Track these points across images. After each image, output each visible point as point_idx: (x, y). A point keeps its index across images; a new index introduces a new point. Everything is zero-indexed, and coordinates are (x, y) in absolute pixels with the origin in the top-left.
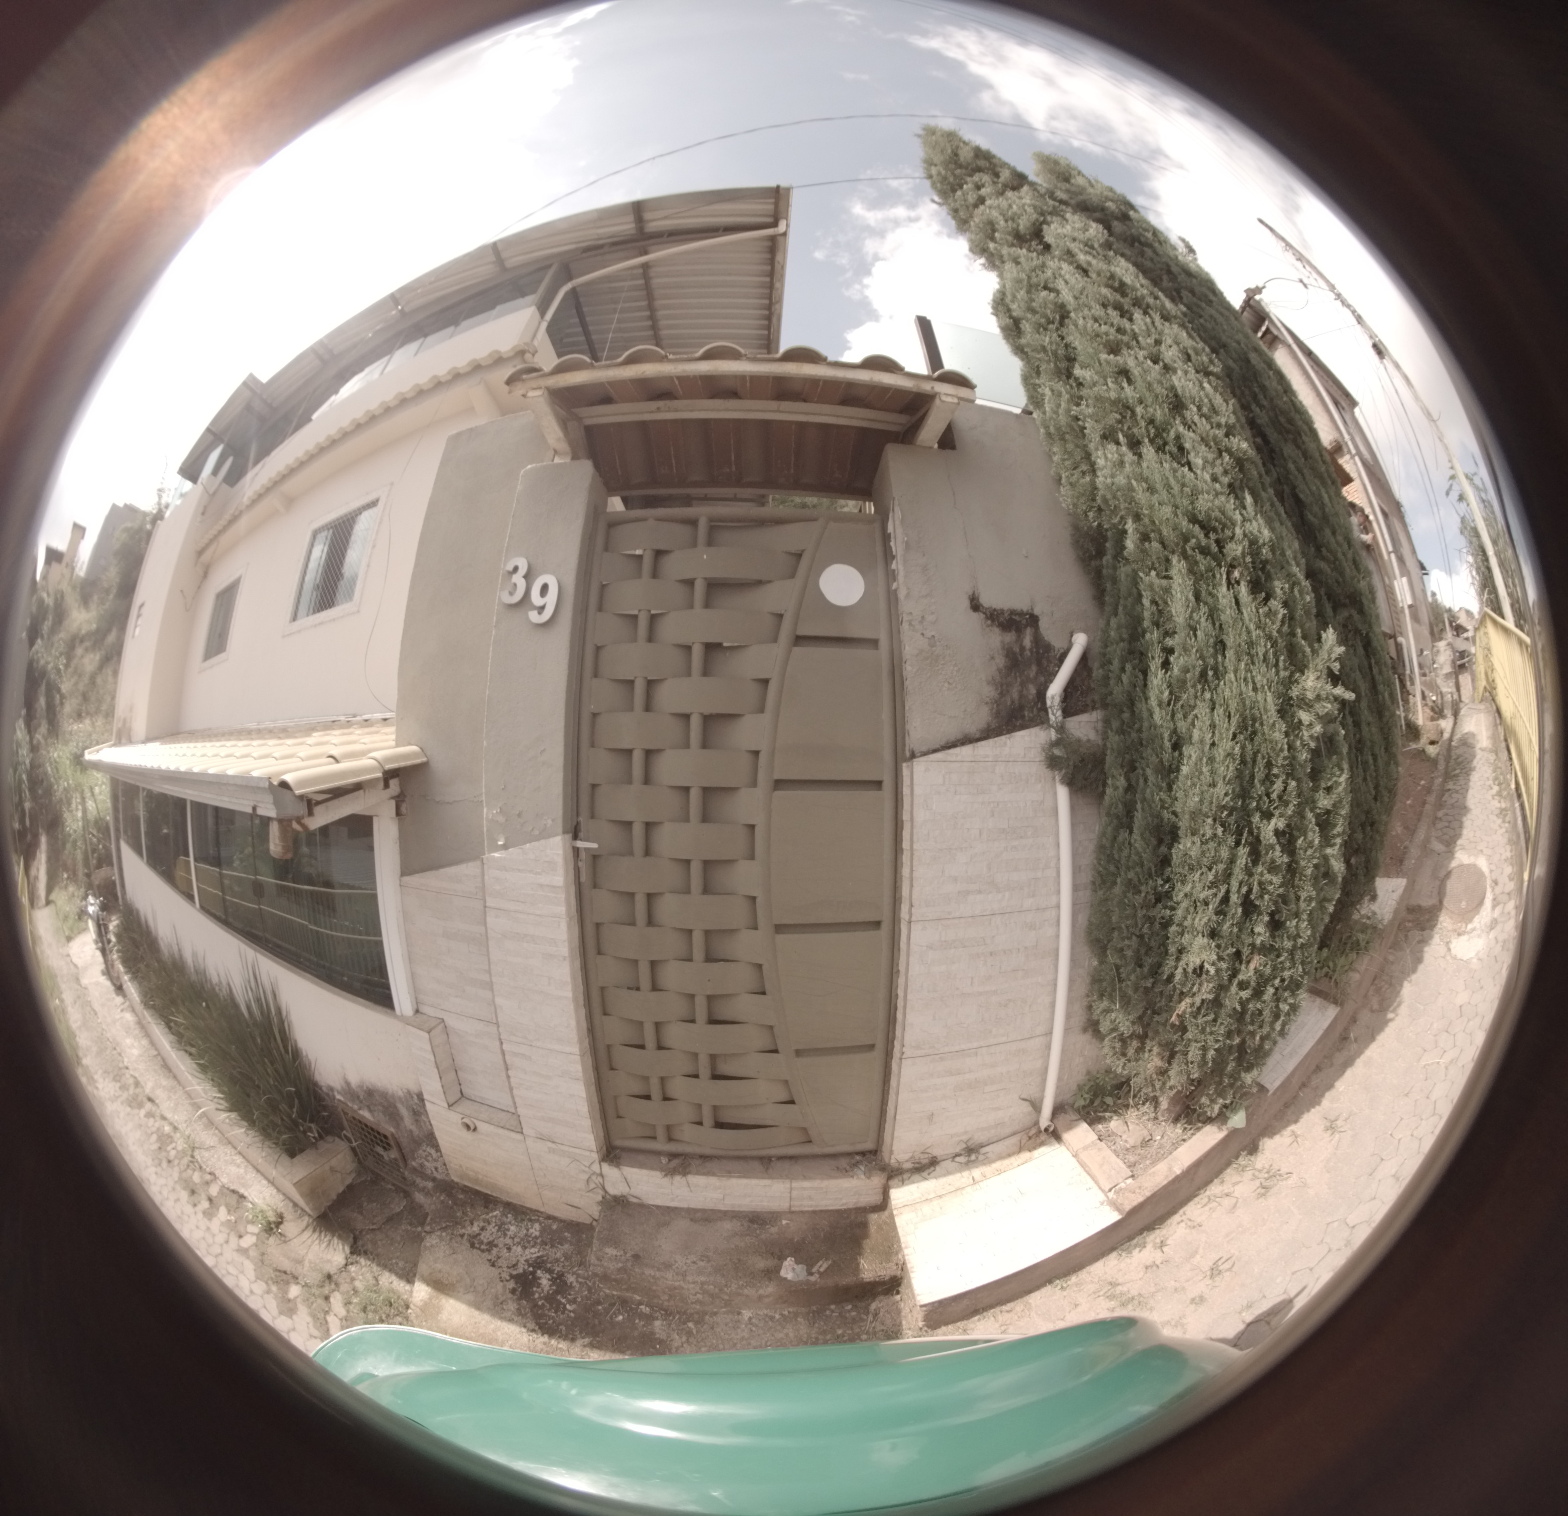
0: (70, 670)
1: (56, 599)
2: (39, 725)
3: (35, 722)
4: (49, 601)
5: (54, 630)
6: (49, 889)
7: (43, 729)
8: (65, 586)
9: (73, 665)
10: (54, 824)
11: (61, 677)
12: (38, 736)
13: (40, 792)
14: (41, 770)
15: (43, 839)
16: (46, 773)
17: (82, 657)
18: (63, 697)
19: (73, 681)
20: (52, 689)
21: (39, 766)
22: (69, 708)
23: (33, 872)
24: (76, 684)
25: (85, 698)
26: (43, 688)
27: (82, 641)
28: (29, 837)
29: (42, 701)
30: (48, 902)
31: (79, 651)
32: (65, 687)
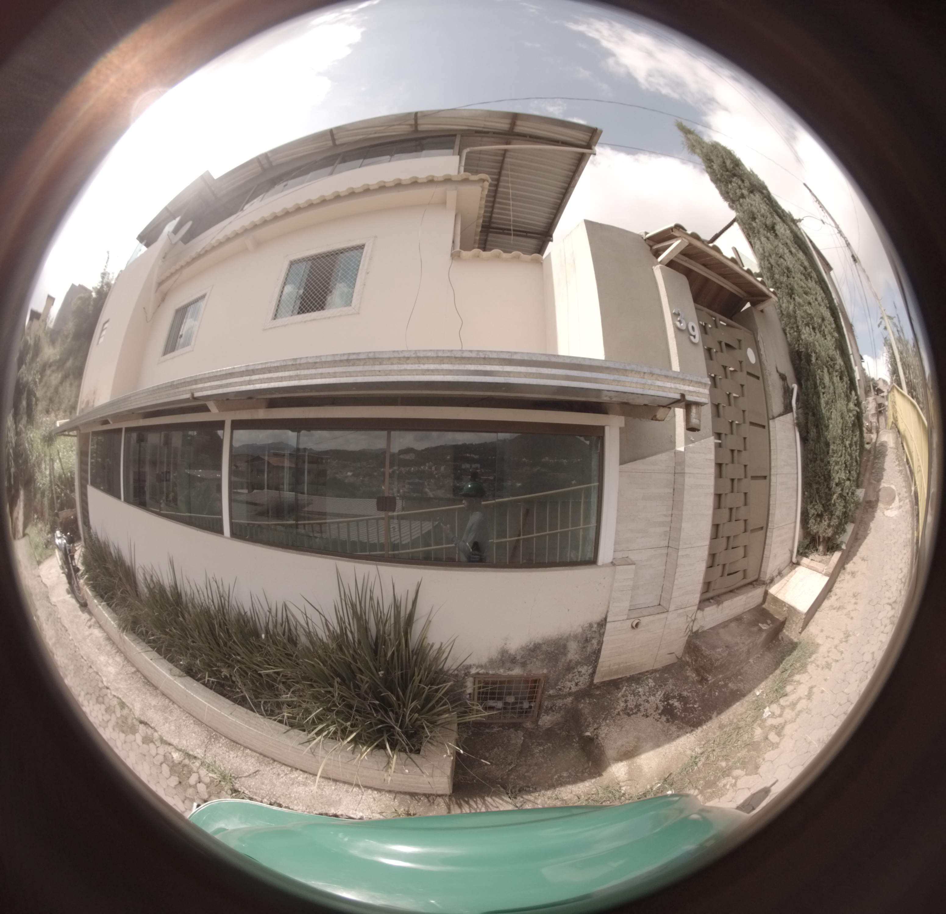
0: (42, 384)
1: (35, 341)
2: (22, 418)
3: (19, 416)
4: (31, 342)
5: (33, 359)
6: (25, 526)
7: (24, 421)
8: (41, 333)
9: (44, 381)
10: (29, 482)
11: (37, 386)
12: (21, 426)
13: (20, 461)
14: (22, 447)
15: (22, 493)
16: (25, 449)
17: (50, 376)
18: (37, 400)
19: (44, 390)
20: (31, 394)
21: (21, 445)
22: (39, 408)
23: (15, 515)
24: (46, 392)
25: (51, 400)
26: (25, 395)
27: (50, 366)
28: (13, 491)
29: (24, 403)
30: (24, 535)
31: (48, 372)
32: (39, 393)
